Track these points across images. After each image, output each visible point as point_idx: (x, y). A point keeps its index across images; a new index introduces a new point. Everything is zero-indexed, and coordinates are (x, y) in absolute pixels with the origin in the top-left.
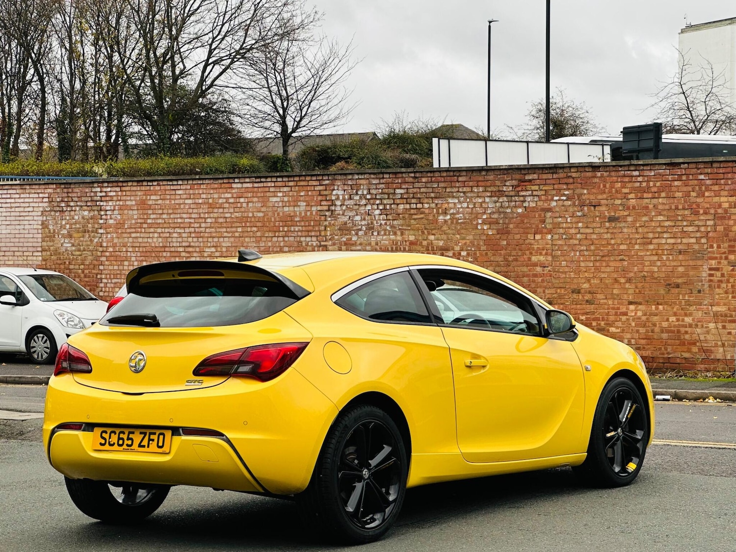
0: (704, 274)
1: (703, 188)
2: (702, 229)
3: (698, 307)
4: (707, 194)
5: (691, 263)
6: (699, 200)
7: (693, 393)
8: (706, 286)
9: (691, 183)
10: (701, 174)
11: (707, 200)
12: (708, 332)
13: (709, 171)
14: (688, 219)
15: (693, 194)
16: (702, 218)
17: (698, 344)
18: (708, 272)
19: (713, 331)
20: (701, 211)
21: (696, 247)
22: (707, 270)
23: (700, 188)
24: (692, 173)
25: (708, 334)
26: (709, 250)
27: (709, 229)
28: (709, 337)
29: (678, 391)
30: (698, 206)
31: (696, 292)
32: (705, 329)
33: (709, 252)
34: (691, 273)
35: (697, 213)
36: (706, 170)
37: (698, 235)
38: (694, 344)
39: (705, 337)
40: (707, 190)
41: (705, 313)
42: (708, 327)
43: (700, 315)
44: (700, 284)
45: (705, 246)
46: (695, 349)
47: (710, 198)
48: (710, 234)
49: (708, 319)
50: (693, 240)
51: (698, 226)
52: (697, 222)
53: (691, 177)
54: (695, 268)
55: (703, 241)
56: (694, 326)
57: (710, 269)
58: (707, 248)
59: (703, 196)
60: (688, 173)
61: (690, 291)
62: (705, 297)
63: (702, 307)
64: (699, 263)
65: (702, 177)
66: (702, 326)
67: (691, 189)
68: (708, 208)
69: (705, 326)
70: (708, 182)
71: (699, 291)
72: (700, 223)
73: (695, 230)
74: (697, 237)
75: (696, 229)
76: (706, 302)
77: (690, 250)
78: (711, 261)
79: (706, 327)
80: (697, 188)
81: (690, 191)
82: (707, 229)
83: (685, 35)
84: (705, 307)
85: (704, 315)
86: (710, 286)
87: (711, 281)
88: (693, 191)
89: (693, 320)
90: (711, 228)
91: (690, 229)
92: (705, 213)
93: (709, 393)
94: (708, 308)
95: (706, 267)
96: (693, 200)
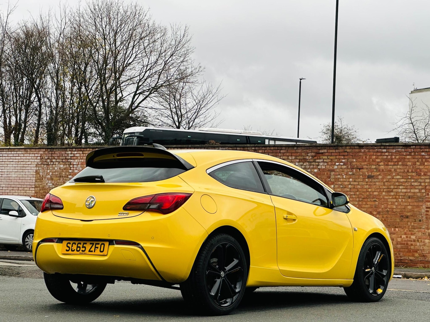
0: (423, 211)
1: (424, 160)
2: (423, 184)
3: (419, 230)
4: (426, 164)
5: (416, 204)
6: (421, 167)
7: (416, 274)
8: (424, 218)
9: (417, 157)
10: (423, 152)
11: (426, 167)
12: (424, 245)
13: (428, 150)
14: (415, 178)
15: (418, 163)
16: (423, 177)
17: (418, 252)
18: (426, 209)
19: (427, 244)
20: (422, 174)
21: (419, 194)
22: (425, 208)
23: (422, 160)
24: (417, 151)
25: (425, 246)
26: (426, 196)
27: (427, 184)
28: (425, 248)
29: (406, 273)
30: (421, 170)
31: (418, 221)
32: (422, 243)
33: (426, 198)
34: (415, 210)
35: (420, 175)
36: (426, 150)
37: (420, 187)
38: (416, 252)
39: (423, 248)
40: (426, 161)
41: (423, 234)
42: (425, 242)
43: (420, 235)
44: (420, 216)
45: (424, 194)
46: (417, 255)
47: (428, 166)
48: (427, 187)
49: (424, 237)
50: (417, 191)
51: (420, 182)
52: (420, 180)
53: (417, 153)
54: (418, 207)
55: (423, 191)
56: (416, 241)
57: (427, 208)
58: (425, 195)
59: (424, 165)
60: (415, 151)
61: (415, 220)
62: (424, 224)
63: (421, 230)
64: (420, 204)
65: (423, 154)
66: (421, 241)
67: (416, 161)
68: (426, 172)
69: (423, 241)
70: (427, 157)
71: (420, 221)
72: (421, 181)
73: (418, 185)
74: (419, 189)
75: (419, 184)
76: (424, 227)
77: (415, 196)
78: (427, 203)
79: (424, 242)
80: (420, 160)
81: (416, 162)
82: (425, 184)
83: (414, 95)
84: (423, 230)
85: (423, 235)
86: (426, 218)
87: (427, 215)
89: (416, 237)
91: (416, 184)
92: (425, 175)
93: (425, 274)
94: (425, 231)
95: (424, 206)
96: (417, 167)
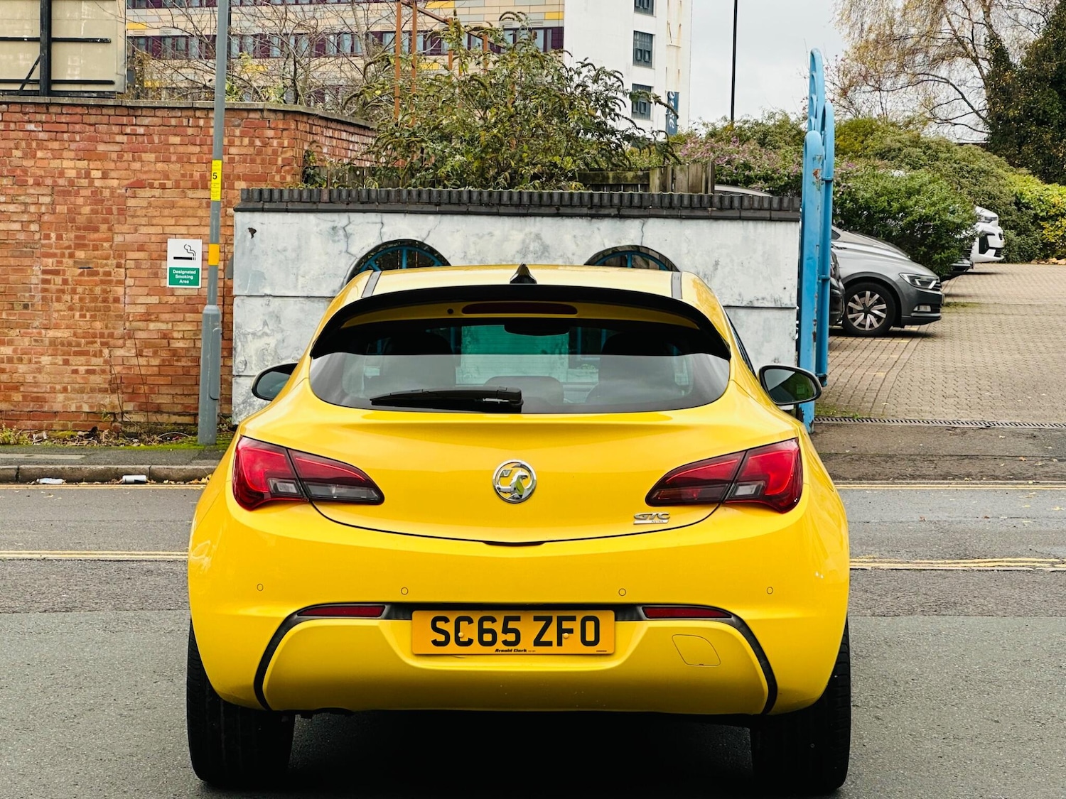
0: (34, 280)
1: (34, 144)
2: (32, 209)
3: (22, 331)
4: (40, 154)
5: (12, 261)
6: (25, 163)
8: (38, 297)
9: (13, 135)
10: (30, 122)
11: (40, 163)
12: (39, 371)
13: (44, 117)
14: (9, 191)
15: (17, 153)
16: (31, 191)
17: (22, 389)
18: (41, 277)
19: (48, 368)
20: (31, 181)
21: (22, 236)
22: (39, 273)
23: (29, 146)
24: (14, 120)
25: (40, 372)
26: (43, 242)
27: (43, 209)
28: (41, 378)
30: (25, 172)
31: (21, 307)
32: (33, 366)
33: (43, 246)
34: (12, 278)
35: (23, 184)
36: (38, 117)
37: (25, 218)
38: (16, 388)
39: (34, 377)
40: (40, 147)
41: (36, 341)
42: (40, 362)
43: (27, 344)
44: (27, 295)
45: (37, 236)
46: (17, 397)
47: (46, 161)
48: (46, 218)
49: (39, 349)
50: (17, 226)
51: (25, 204)
52: (23, 197)
53: (12, 126)
54: (19, 269)
55: (34, 227)
56: (15, 361)
57: (45, 272)
58: (40, 239)
59: (34, 157)
60: (8, 120)
61: (10, 306)
62: (38, 315)
63: (29, 330)
64: (27, 261)
65: (31, 127)
66: (30, 361)
67: (12, 144)
68: (41, 177)
69: (34, 360)
70: (42, 136)
71: (26, 307)
72: (28, 200)
73: (19, 210)
74: (22, 222)
75: (21, 208)
76: (36, 323)
77: (11, 241)
78: (45, 259)
79: (36, 363)
80: (23, 144)
81: (11, 149)
82: (39, 209)
84: (34, 330)
85: (33, 343)
86: (44, 299)
87: (45, 290)
88: (17, 149)
89: (15, 351)
90: (47, 208)
91: (12, 208)
92: (37, 184)
94: (40, 333)
95: (37, 268)
96: (16, 162)
